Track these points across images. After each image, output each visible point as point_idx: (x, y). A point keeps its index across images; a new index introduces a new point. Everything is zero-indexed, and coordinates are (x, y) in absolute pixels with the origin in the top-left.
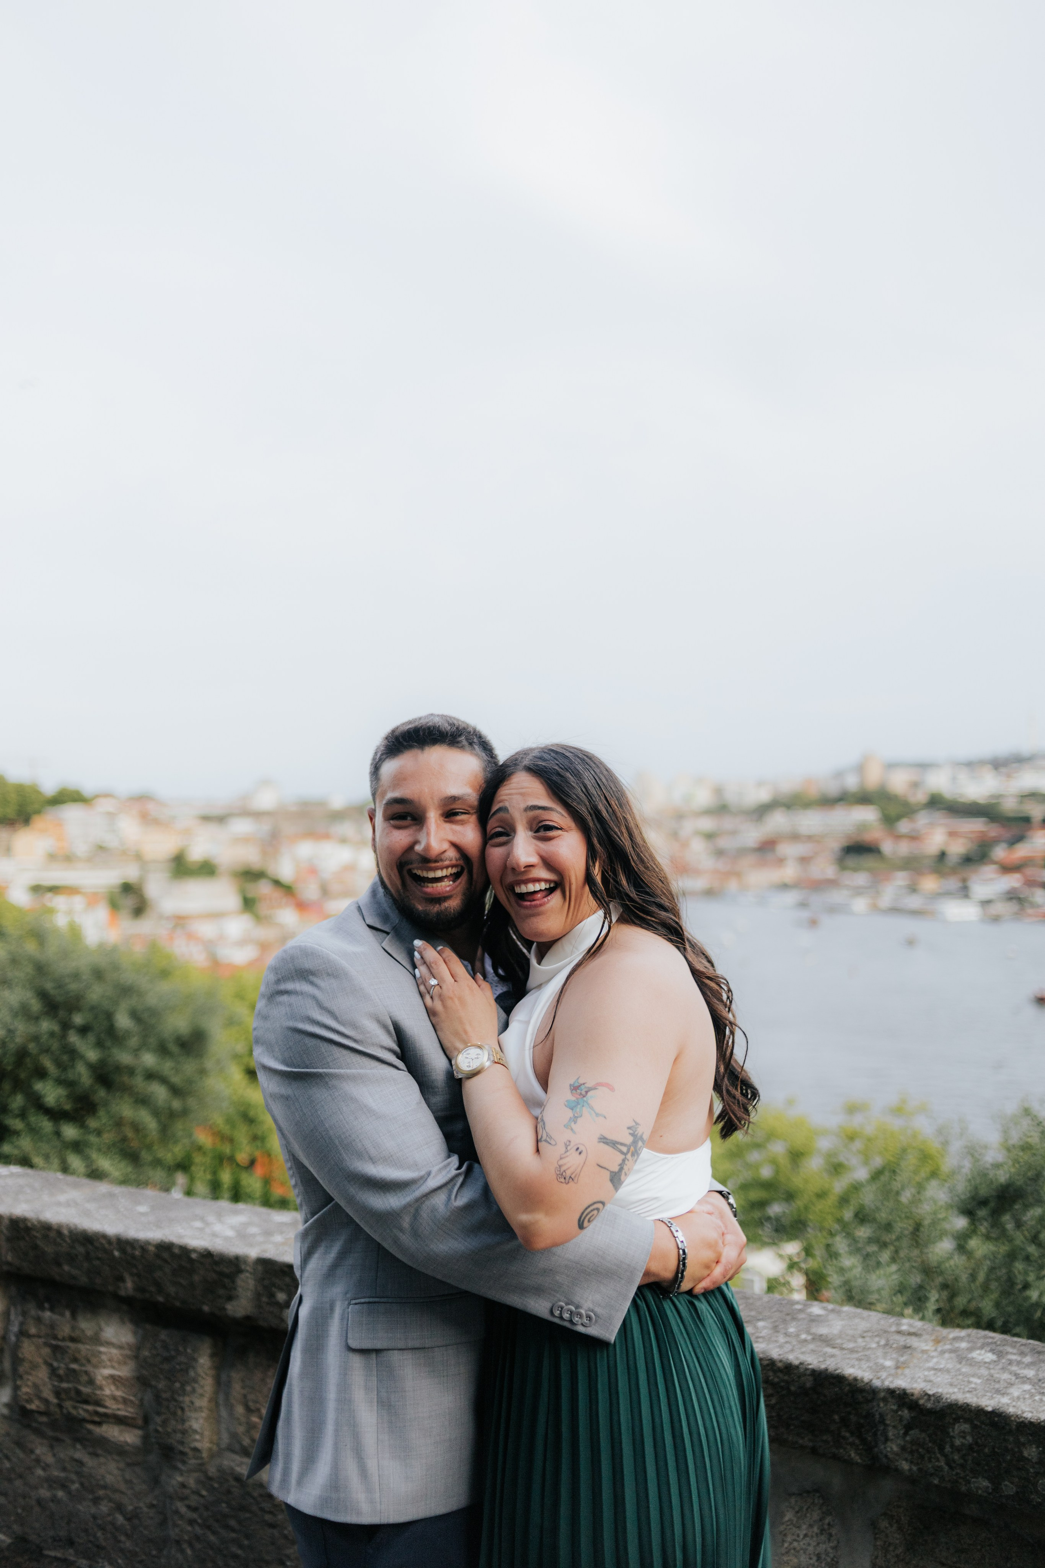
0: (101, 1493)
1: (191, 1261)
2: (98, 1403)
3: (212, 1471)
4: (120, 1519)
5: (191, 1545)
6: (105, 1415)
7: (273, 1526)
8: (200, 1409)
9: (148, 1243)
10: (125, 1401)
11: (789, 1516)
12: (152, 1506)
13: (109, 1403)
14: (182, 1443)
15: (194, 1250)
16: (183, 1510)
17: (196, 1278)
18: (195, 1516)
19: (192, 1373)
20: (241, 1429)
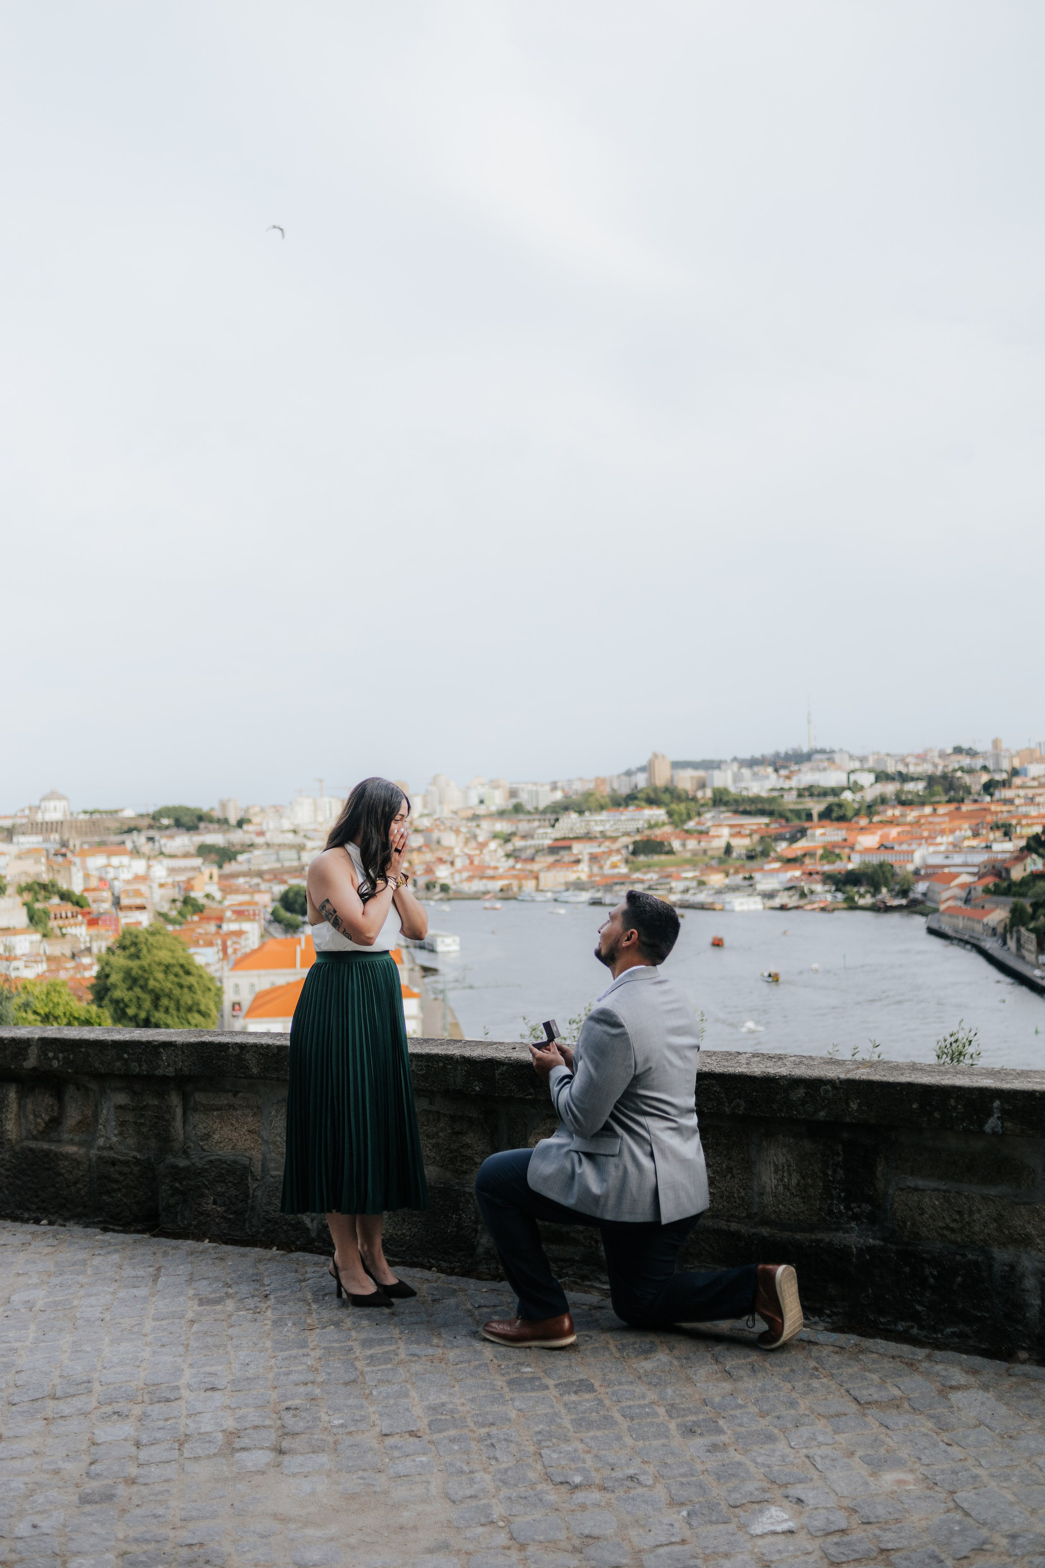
1: (5, 1044)
3: (17, 1149)
5: (7, 1188)
7: (48, 1169)
8: (11, 1119)
11: (273, 1113)
14: (2, 1137)
15: (6, 1039)
16: (2, 1171)
17: (7, 1052)
18: (9, 1173)
19: (6, 1102)
20: (32, 1127)
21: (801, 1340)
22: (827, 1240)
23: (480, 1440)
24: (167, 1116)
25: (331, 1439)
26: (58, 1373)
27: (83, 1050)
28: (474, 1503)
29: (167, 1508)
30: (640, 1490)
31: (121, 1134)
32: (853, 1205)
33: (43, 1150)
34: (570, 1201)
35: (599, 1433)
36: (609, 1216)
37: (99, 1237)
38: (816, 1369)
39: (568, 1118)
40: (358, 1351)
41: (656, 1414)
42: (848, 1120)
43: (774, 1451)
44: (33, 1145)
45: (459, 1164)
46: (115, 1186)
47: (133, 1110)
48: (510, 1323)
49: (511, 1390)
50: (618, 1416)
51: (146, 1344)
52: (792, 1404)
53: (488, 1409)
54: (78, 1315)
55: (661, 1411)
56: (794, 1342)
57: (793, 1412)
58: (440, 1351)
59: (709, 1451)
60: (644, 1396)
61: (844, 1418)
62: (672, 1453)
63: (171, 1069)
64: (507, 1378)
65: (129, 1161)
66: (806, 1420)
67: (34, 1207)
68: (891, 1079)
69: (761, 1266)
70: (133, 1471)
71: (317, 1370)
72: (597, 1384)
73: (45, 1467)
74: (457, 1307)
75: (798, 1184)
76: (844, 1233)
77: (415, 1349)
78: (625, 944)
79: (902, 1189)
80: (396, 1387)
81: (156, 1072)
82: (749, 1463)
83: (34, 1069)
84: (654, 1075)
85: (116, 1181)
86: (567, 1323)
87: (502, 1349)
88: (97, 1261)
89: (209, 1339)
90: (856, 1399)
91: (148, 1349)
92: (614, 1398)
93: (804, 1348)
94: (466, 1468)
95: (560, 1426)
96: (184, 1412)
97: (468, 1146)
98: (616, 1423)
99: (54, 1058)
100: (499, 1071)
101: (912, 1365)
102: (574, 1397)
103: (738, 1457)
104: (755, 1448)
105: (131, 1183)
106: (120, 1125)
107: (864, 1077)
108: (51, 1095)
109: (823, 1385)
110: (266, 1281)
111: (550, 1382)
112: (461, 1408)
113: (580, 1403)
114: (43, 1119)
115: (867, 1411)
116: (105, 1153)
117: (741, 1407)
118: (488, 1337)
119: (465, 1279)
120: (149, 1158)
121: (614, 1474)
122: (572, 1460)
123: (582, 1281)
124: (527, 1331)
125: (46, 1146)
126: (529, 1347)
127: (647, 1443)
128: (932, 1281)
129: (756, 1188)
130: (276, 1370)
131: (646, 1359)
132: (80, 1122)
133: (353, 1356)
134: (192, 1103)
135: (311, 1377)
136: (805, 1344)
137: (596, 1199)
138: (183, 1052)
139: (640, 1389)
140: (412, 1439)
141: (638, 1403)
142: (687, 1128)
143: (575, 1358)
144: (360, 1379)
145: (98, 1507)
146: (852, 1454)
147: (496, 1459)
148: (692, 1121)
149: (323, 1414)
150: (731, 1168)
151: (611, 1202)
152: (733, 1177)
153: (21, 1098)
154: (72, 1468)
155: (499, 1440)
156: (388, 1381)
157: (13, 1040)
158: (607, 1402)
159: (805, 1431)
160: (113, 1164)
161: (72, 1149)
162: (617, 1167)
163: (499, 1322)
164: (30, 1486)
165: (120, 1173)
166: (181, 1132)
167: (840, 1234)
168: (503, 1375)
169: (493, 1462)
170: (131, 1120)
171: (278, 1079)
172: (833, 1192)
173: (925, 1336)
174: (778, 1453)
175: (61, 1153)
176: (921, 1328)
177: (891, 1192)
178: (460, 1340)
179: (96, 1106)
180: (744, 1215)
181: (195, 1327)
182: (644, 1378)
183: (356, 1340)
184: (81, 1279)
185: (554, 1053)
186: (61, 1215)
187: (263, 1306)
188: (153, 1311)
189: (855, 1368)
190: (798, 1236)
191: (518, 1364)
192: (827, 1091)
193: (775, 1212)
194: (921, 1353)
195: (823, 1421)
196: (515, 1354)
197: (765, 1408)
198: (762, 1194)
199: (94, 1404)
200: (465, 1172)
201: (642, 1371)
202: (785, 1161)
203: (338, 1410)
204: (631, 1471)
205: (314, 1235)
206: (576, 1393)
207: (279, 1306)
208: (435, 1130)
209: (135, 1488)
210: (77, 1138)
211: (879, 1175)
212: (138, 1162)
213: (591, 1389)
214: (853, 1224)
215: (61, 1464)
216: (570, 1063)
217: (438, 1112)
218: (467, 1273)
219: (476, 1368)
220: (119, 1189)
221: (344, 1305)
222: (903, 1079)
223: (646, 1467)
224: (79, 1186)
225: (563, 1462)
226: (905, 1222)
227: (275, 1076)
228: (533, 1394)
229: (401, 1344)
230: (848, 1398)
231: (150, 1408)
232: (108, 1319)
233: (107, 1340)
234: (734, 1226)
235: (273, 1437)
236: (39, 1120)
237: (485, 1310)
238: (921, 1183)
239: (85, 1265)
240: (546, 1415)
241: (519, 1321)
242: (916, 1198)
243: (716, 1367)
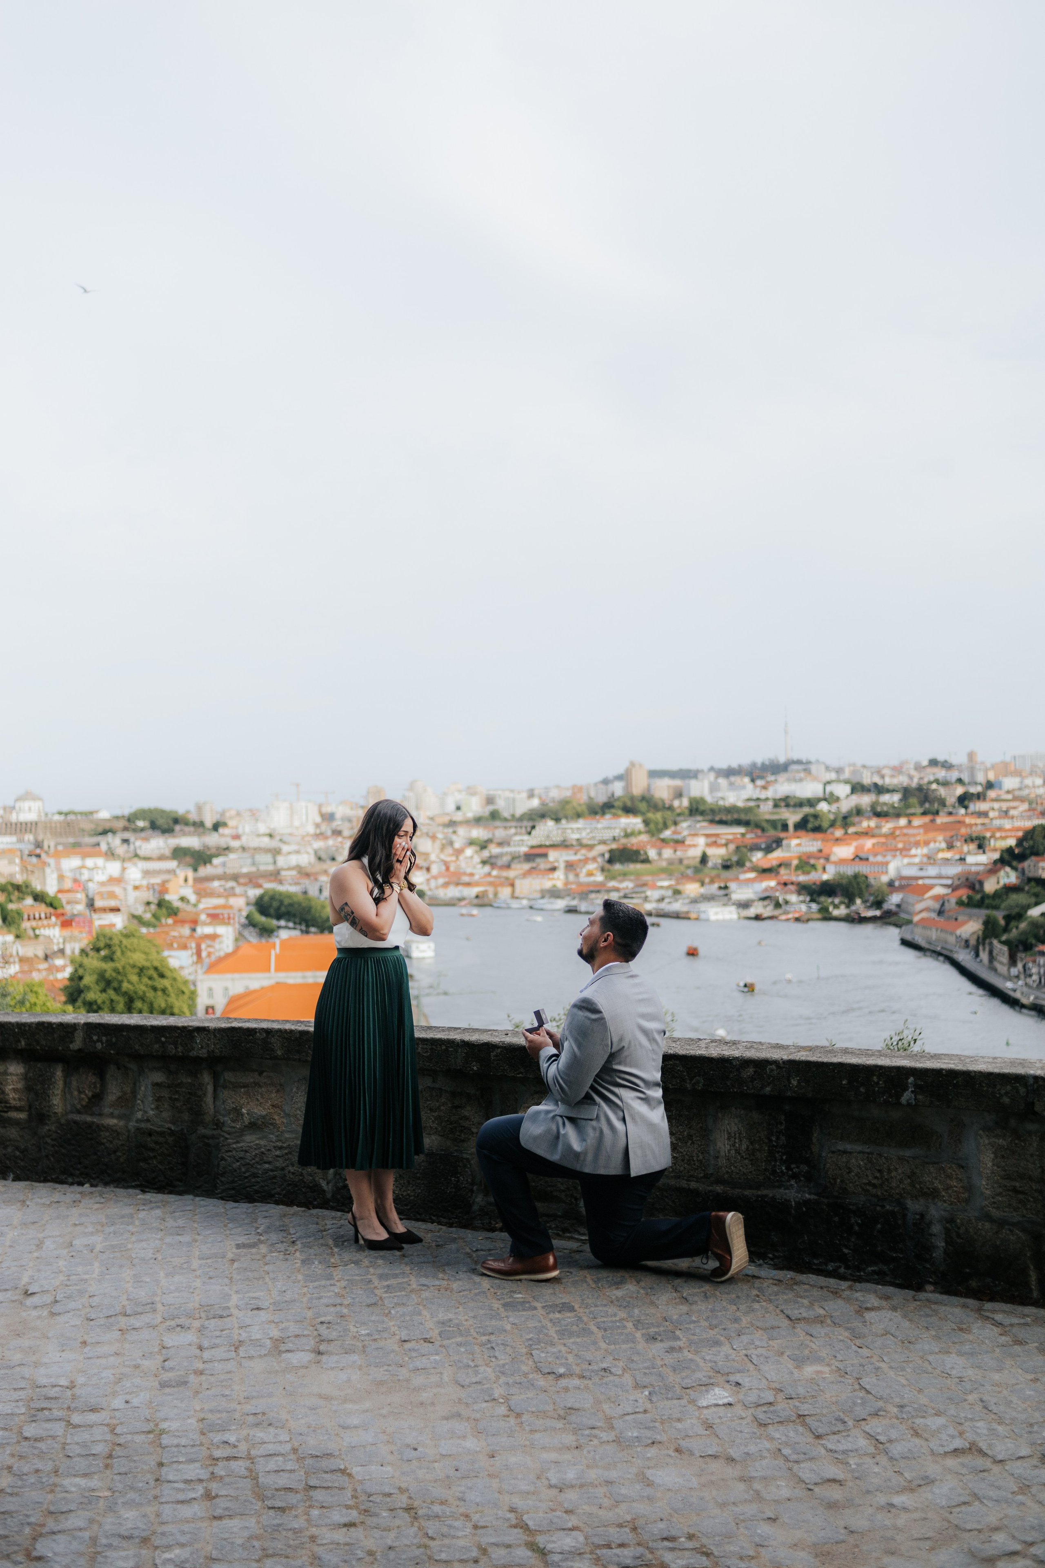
0: (8, 1143)
1: (53, 1028)
2: (6, 1102)
3: (63, 1121)
4: (18, 1153)
5: (53, 1156)
6: (10, 1107)
7: (91, 1139)
8: (57, 1095)
9: (32, 1023)
10: (20, 1099)
11: (294, 1090)
12: (34, 1144)
13: (12, 1101)
14: (49, 1111)
15: (55, 1023)
16: (49, 1140)
17: (56, 1036)
18: (55, 1143)
19: (53, 1080)
20: (77, 1102)
21: (747, 1275)
22: (771, 1195)
23: (482, 1345)
24: (200, 1093)
25: (360, 1344)
26: (125, 1297)
27: (125, 1034)
28: (479, 1387)
29: (232, 1390)
30: (611, 1378)
31: (157, 1108)
32: (793, 1166)
33: (86, 1123)
34: (555, 1157)
35: (578, 1340)
36: (587, 1170)
37: (140, 1197)
38: (758, 1296)
39: (555, 1089)
40: (376, 1282)
41: (625, 1327)
42: (789, 1094)
43: (719, 1352)
44: (77, 1117)
45: (458, 1133)
46: (151, 1154)
47: (169, 1087)
48: (503, 1261)
49: (506, 1310)
50: (593, 1328)
51: (196, 1277)
52: (736, 1320)
53: (487, 1323)
54: (134, 1256)
55: (630, 1325)
56: (740, 1277)
57: (736, 1325)
58: (445, 1282)
59: (667, 1352)
60: (615, 1315)
61: (777, 1330)
62: (638, 1353)
63: (204, 1051)
64: (502, 1302)
65: (164, 1132)
66: (747, 1331)
67: (78, 1172)
68: (825, 1060)
69: (714, 1213)
70: (201, 1366)
71: (343, 1296)
72: (576, 1307)
73: (126, 1363)
74: (458, 1250)
75: (747, 1149)
76: (785, 1189)
77: (424, 1281)
78: (602, 945)
79: (833, 1152)
80: (410, 1308)
81: (191, 1054)
82: (699, 1360)
83: (80, 1050)
84: (625, 1053)
85: (153, 1150)
86: (551, 1260)
87: (497, 1281)
88: (142, 1215)
89: (249, 1273)
90: (788, 1316)
91: (198, 1280)
92: (591, 1316)
93: (749, 1281)
94: (472, 1364)
95: (546, 1335)
96: (236, 1326)
97: (466, 1118)
98: (592, 1333)
99: (98, 1041)
100: (494, 1053)
101: (836, 1293)
102: (558, 1315)
103: (690, 1356)
104: (705, 1350)
105: (166, 1151)
106: (157, 1101)
107: (803, 1058)
108: (94, 1074)
109: (762, 1307)
110: (292, 1231)
111: (538, 1305)
112: (465, 1323)
113: (563, 1319)
114: (86, 1095)
115: (796, 1325)
116: (143, 1125)
117: (694, 1322)
118: (485, 1272)
119: (463, 1230)
120: (182, 1129)
121: (590, 1367)
122: (557, 1358)
123: (564, 1232)
124: (518, 1266)
125: (89, 1119)
126: (520, 1280)
127: (617, 1346)
128: (857, 1228)
129: (712, 1152)
130: (309, 1296)
131: (617, 1289)
132: (120, 1098)
133: (372, 1286)
134: (222, 1080)
135: (338, 1301)
136: (750, 1278)
137: (577, 1155)
138: (215, 1036)
139: (611, 1310)
140: (426, 1344)
141: (610, 1319)
142: (654, 1099)
143: (558, 1288)
144: (380, 1302)
145: (176, 1389)
146: (782, 1354)
147: (496, 1357)
148: (658, 1093)
149: (351, 1327)
150: (691, 1136)
151: (590, 1157)
152: (693, 1143)
153: (67, 1075)
154: (149, 1364)
155: (498, 1344)
156: (403, 1304)
157: (61, 1025)
158: (585, 1319)
159: (745, 1339)
160: (150, 1135)
161: (113, 1122)
162: (594, 1129)
163: (494, 1260)
164: (117, 1376)
165: (156, 1143)
166: (212, 1107)
167: (782, 1190)
168: (499, 1300)
169: (493, 1360)
170: (167, 1096)
171: (300, 1060)
172: (777, 1155)
173: (851, 1274)
174: (722, 1353)
175: (102, 1125)
176: (847, 1267)
177: (824, 1154)
178: (461, 1275)
179: (135, 1084)
180: (702, 1175)
181: (236, 1265)
182: (616, 1303)
183: (373, 1274)
184: (130, 1228)
185: (544, 1036)
186: (102, 1180)
187: (292, 1249)
188: (198, 1253)
189: (790, 1295)
190: (747, 1192)
191: (512, 1292)
192: (772, 1070)
193: (727, 1172)
194: (844, 1285)
195: (760, 1332)
196: (508, 1285)
197: (714, 1322)
198: (718, 1157)
199: (160, 1319)
200: (463, 1141)
201: (614, 1297)
202: (736, 1129)
203: (364, 1324)
204: (605, 1365)
205: (329, 1196)
206: (559, 1312)
207: (306, 1249)
208: (437, 1104)
209: (203, 1378)
210: (116, 1112)
211: (814, 1140)
212: (172, 1133)
213: (572, 1309)
214: (793, 1182)
215: (139, 1361)
216: (557, 1045)
217: (440, 1089)
218: (465, 1226)
219: (476, 1295)
220: (155, 1157)
221: (361, 1249)
222: (835, 1060)
223: (617, 1362)
224: (119, 1154)
225: (550, 1359)
226: (835, 1180)
227: (297, 1057)
228: (524, 1313)
229: (412, 1278)
230: (782, 1316)
231: (207, 1322)
232: (160, 1258)
233: (162, 1274)
234: (693, 1185)
235: (312, 1342)
236: (83, 1096)
237: (482, 1253)
238: (849, 1147)
239: (132, 1218)
240: (535, 1327)
241: (511, 1259)
242: (844, 1160)
243: (675, 1294)
